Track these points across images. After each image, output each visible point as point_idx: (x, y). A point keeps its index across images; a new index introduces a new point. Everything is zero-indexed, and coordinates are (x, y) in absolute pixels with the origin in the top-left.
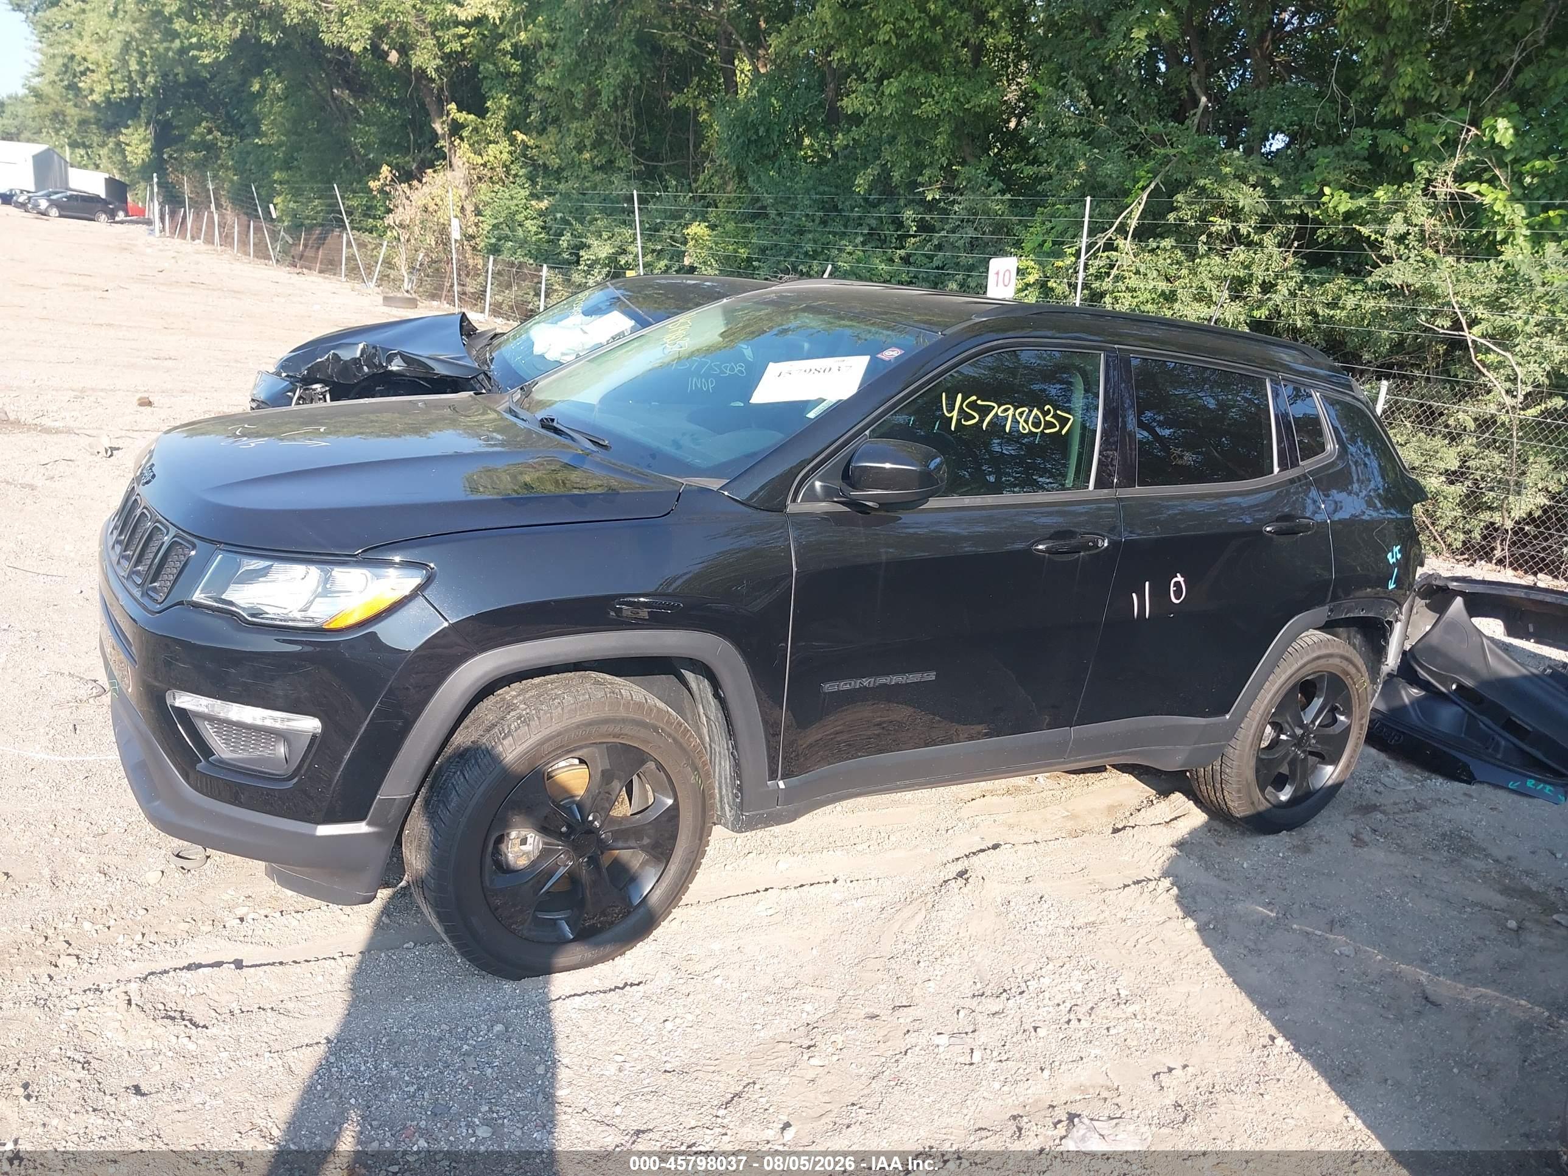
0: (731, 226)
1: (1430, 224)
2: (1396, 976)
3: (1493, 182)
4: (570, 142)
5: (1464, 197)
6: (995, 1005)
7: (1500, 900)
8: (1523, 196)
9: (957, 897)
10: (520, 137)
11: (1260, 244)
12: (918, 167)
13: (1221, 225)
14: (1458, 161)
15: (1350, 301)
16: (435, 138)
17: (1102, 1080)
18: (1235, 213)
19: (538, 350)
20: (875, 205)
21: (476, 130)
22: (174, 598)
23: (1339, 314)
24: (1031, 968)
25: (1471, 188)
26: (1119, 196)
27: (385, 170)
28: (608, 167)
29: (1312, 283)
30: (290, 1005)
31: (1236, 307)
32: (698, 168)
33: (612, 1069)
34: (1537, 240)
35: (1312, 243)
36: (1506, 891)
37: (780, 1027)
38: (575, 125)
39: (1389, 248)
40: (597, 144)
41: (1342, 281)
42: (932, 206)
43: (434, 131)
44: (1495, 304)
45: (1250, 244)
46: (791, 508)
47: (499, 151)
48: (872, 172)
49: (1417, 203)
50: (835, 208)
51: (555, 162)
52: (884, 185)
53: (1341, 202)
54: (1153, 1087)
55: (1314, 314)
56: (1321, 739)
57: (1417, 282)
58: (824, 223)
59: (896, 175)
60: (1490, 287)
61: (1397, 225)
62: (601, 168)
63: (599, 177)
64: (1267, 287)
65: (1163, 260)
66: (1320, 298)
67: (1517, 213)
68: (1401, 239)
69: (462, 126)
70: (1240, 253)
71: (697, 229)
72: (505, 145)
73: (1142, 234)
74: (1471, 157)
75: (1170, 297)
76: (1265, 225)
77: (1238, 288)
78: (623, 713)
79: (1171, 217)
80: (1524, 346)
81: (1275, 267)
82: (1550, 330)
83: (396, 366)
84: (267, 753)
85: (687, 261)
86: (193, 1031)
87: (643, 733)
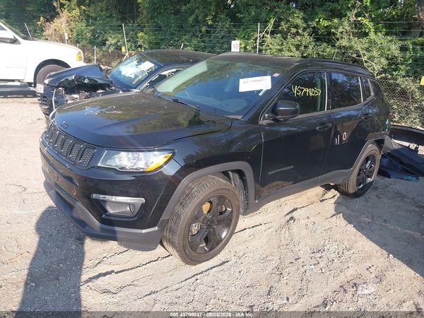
0: (151, 33)
1: (348, 28)
2: (405, 233)
3: (364, 16)
4: (99, 9)
5: (358, 21)
6: (319, 255)
7: (417, 210)
8: (372, 20)
9: (293, 225)
10: (83, 8)
11: (304, 35)
12: (206, 16)
13: (294, 30)
14: (356, 11)
15: (328, 50)
16: (55, 8)
17: (355, 273)
18: (296, 27)
19: (123, 74)
20: (194, 26)
21: (68, 6)
22: (91, 165)
23: (325, 54)
24: (322, 243)
25: (359, 19)
26: (265, 22)
27: (42, 18)
28: (111, 16)
29: (318, 46)
30: (136, 283)
31: (298, 52)
32: (138, 16)
33: (233, 289)
34: (376, 32)
35: (317, 34)
36: (417, 207)
37: (269, 269)
38: (100, 4)
39: (338, 35)
40: (107, 9)
41: (325, 44)
42: (210, 26)
43: (54, 6)
44: (368, 50)
45: (301, 35)
46: (260, 123)
47: (76, 12)
48: (193, 16)
49: (346, 23)
50: (182, 27)
51: (93, 15)
52: (196, 20)
53: (326, 23)
54: (368, 273)
55: (318, 54)
56: (369, 172)
57: (348, 44)
58: (179, 31)
59: (200, 18)
60: (366, 46)
61: (340, 30)
62: (108, 17)
63: (108, 19)
64: (306, 47)
65: (277, 41)
66: (320, 49)
67: (371, 25)
68: (342, 33)
69: (65, 5)
70: (299, 38)
71: (140, 34)
72: (77, 10)
73: (273, 33)
74: (359, 10)
75: (281, 50)
76: (304, 29)
77: (298, 47)
78: (222, 187)
79: (280, 28)
80: (376, 61)
81: (308, 41)
82: (382, 56)
83: (86, 81)
84: (124, 210)
85: (139, 43)
86: (114, 296)
87: (226, 192)
